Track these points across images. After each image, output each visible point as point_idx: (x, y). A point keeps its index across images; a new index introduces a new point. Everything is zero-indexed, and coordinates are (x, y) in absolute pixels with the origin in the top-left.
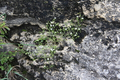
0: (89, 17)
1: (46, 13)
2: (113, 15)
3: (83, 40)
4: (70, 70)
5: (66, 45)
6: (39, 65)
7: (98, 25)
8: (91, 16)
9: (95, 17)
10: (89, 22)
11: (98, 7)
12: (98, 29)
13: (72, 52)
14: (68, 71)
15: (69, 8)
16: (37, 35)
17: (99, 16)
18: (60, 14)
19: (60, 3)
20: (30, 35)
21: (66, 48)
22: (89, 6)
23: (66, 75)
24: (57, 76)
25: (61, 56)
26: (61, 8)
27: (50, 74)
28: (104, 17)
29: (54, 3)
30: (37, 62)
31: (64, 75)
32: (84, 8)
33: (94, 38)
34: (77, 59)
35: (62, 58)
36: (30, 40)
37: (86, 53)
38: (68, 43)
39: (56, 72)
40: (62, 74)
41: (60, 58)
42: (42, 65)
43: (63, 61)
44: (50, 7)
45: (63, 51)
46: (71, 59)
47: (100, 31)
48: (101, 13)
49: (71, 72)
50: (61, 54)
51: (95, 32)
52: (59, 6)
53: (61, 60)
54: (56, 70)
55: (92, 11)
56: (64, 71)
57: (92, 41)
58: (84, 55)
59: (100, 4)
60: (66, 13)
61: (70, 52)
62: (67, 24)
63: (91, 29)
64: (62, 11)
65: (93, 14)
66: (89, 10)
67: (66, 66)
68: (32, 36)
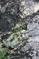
0: (24, 18)
1: (8, 26)
2: (32, 12)
3: (27, 27)
4: (31, 41)
5: (22, 33)
6: (18, 48)
7: (29, 19)
8: (24, 17)
9: (26, 17)
10: (25, 20)
11: (25, 12)
12: (30, 20)
13: (27, 34)
14: (30, 42)
15: (15, 19)
16: (9, 38)
17: (27, 15)
18: (13, 23)
19: (11, 19)
20: (6, 40)
21: (23, 35)
22: (22, 14)
23: (31, 43)
24: (27, 47)
25: (23, 39)
26: (13, 21)
27: (24, 48)
28: (29, 15)
29: (9, 21)
30: (16, 48)
31: (30, 44)
32: (20, 15)
33: (31, 23)
34: (30, 35)
35: (24, 39)
36: (8, 41)
37: (32, 31)
38: (23, 32)
39: (25, 46)
40: (29, 44)
41: (23, 40)
42: (19, 47)
43: (25, 40)
44: (8, 23)
45: (23, 37)
46: (28, 37)
47: (31, 20)
48: (27, 14)
49: (32, 41)
50: (23, 38)
51: (30, 22)
52: (11, 21)
53: (24, 40)
54: (25, 45)
55: (24, 15)
56: (28, 43)
57: (31, 25)
58: (31, 32)
59: (25, 11)
60: (15, 22)
61: (26, 35)
62: (18, 26)
63: (28, 22)
64: (13, 22)
65: (25, 16)
66: (22, 15)
67: (28, 40)
68: (8, 39)
